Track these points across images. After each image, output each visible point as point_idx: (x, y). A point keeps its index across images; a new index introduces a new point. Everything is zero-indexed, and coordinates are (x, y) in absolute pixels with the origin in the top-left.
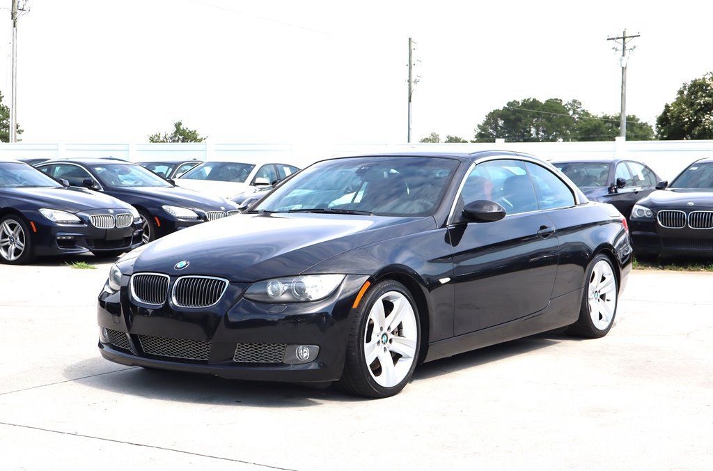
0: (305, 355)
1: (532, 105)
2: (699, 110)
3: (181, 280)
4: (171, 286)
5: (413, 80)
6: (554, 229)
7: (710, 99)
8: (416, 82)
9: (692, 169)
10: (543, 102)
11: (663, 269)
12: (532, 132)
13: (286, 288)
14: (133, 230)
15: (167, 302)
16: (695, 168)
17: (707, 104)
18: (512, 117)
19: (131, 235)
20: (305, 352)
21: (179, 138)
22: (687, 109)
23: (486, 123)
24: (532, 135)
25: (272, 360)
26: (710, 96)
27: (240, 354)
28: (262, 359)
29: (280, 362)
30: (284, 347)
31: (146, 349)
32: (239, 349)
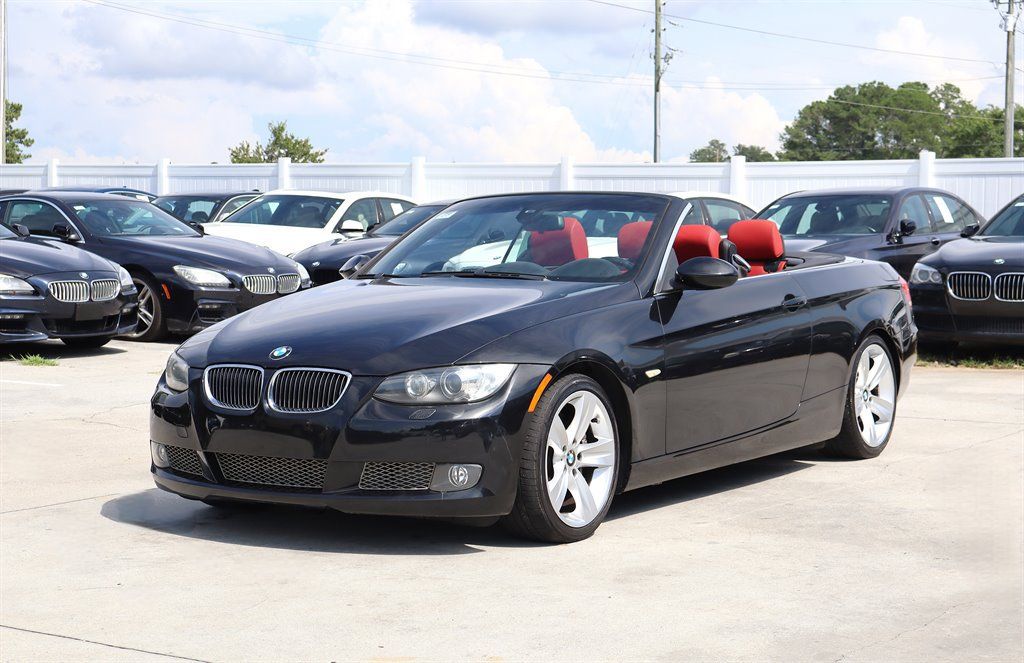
0: (461, 479)
1: (875, 93)
3: (281, 374)
4: (267, 381)
5: (663, 55)
6: (805, 298)
8: (668, 58)
10: (896, 88)
11: (956, 366)
12: (876, 139)
13: (433, 384)
14: (120, 304)
15: (261, 406)
18: (844, 114)
19: (118, 312)
20: (462, 475)
21: (280, 153)
23: (800, 125)
24: (876, 143)
25: (415, 486)
27: (369, 478)
28: (401, 485)
29: (427, 488)
30: (432, 467)
31: (228, 474)
32: (367, 470)
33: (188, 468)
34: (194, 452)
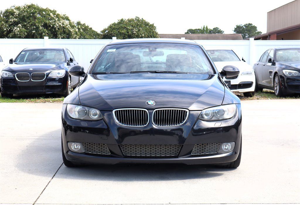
2: (11, 25)
9: (22, 53)
16: (24, 53)
17: (15, 22)
22: (5, 24)
27: (196, 150)
28: (207, 152)
29: (216, 153)
30: (219, 144)
31: (126, 153)
32: (195, 147)
33: (99, 152)
34: (106, 146)
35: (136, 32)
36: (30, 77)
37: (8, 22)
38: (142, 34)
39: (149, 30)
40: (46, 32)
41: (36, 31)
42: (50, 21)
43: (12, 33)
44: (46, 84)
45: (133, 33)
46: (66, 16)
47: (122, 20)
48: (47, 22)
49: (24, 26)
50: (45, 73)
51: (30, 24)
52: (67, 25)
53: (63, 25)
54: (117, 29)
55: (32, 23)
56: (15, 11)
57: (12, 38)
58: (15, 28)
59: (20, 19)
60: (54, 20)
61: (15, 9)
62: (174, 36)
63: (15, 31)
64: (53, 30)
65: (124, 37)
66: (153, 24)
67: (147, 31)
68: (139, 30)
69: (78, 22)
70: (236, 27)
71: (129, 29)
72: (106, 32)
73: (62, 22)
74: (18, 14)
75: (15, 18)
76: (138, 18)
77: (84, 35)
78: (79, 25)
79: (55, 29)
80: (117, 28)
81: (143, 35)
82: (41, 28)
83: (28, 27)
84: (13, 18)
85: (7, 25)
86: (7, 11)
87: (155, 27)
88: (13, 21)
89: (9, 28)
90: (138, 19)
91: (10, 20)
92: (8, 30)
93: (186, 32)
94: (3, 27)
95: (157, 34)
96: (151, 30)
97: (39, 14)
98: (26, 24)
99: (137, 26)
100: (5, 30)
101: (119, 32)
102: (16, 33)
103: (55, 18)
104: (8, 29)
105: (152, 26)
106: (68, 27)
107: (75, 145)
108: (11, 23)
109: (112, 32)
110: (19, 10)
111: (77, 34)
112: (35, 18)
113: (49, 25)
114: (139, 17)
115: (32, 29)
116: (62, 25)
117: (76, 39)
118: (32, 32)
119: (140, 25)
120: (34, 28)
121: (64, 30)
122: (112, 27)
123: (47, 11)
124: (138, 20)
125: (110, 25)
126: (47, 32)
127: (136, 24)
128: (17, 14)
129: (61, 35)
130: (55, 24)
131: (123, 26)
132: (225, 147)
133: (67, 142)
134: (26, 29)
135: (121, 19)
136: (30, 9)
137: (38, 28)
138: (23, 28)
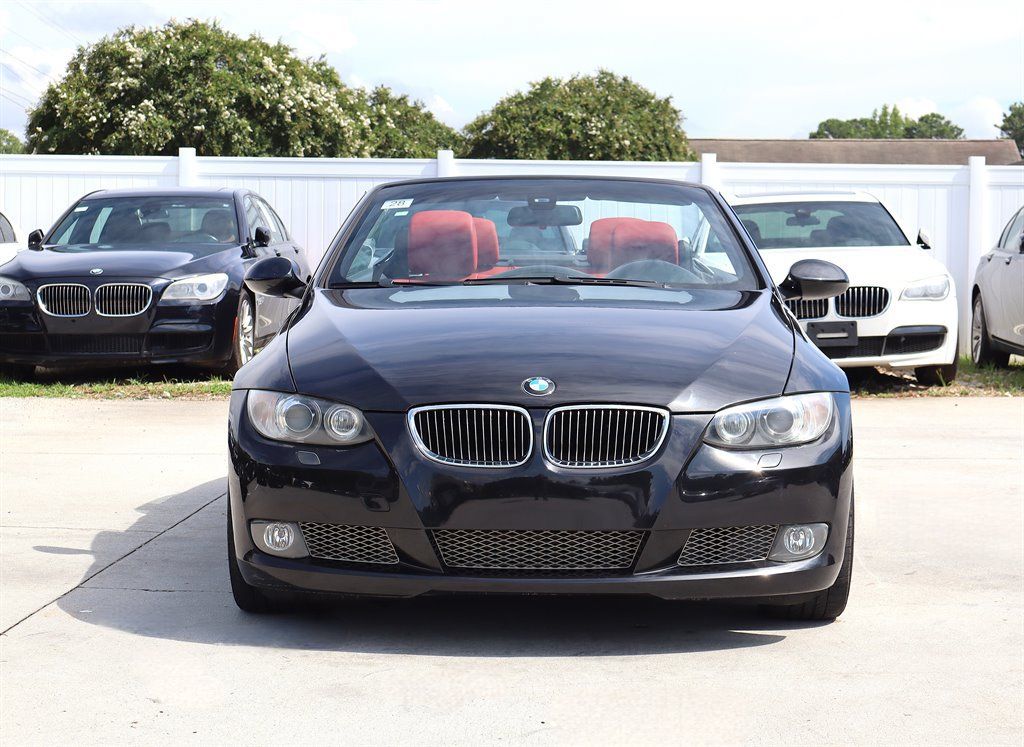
2: (116, 102)
4: (539, 428)
7: (136, 81)
9: (78, 210)
16: (84, 209)
17: (128, 91)
22: (91, 99)
25: (750, 557)
26: (135, 76)
27: (693, 551)
28: (733, 557)
29: (764, 559)
30: (774, 530)
31: (453, 559)
32: (692, 540)
33: (360, 556)
34: (383, 532)
35: (599, 133)
36: (93, 302)
37: (104, 91)
38: (623, 139)
39: (651, 125)
40: (245, 128)
41: (207, 126)
42: (262, 88)
43: (120, 133)
44: (152, 326)
45: (588, 137)
46: (327, 70)
47: (546, 85)
48: (251, 90)
49: (164, 107)
50: (150, 288)
51: (187, 97)
52: (327, 104)
53: (312, 104)
54: (526, 117)
55: (195, 94)
56: (130, 48)
57: (118, 151)
58: (131, 114)
59: (148, 79)
60: (276, 86)
61: (132, 42)
62: (753, 145)
63: (127, 126)
64: (275, 123)
65: (552, 149)
66: (667, 101)
67: (641, 128)
68: (611, 125)
69: (377, 93)
70: (1009, 114)
71: (574, 121)
72: (484, 131)
73: (308, 90)
74: (142, 63)
75: (131, 76)
76: (609, 78)
77: (401, 141)
78: (381, 104)
79: (281, 117)
80: (529, 113)
81: (627, 143)
82: (227, 112)
83: (180, 112)
84: (121, 76)
85: (100, 104)
86: (101, 52)
87: (675, 112)
88: (123, 86)
89: (109, 115)
90: (609, 82)
91: (113, 84)
92: (105, 121)
93: (815, 130)
94: (86, 110)
95: (679, 137)
96: (659, 122)
97: (221, 59)
98: (171, 97)
99: (604, 107)
100: (94, 123)
101: (532, 129)
102: (134, 133)
103: (281, 75)
104: (102, 119)
105: (664, 107)
106: (331, 111)
107: (276, 533)
108: (115, 96)
109: (506, 129)
110: (147, 46)
111: (367, 137)
112: (206, 76)
113: (259, 103)
114: (612, 75)
115: (192, 117)
116: (306, 104)
117: (363, 156)
118: (193, 130)
119: (617, 104)
120: (200, 115)
121: (314, 124)
122: (509, 109)
123: (251, 48)
124: (609, 86)
125: (502, 103)
126: (249, 128)
127: (599, 100)
128: (137, 62)
129: (302, 139)
130: (280, 101)
131: (551, 108)
132: (792, 541)
133: (250, 521)
134: (173, 117)
135: (541, 80)
136: (187, 42)
137: (214, 113)
138: (159, 113)
